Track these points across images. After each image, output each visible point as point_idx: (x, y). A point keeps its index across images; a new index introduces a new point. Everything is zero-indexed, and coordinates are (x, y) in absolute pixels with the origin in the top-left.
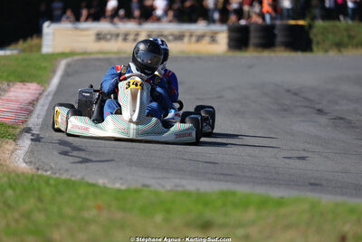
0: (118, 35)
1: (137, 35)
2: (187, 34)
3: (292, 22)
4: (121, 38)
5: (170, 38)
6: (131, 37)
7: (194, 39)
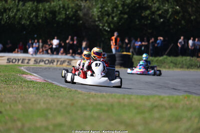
0: (19, 60)
1: (29, 60)
2: (56, 60)
3: (125, 53)
4: (20, 62)
5: (47, 62)
6: (26, 61)
7: (59, 63)
